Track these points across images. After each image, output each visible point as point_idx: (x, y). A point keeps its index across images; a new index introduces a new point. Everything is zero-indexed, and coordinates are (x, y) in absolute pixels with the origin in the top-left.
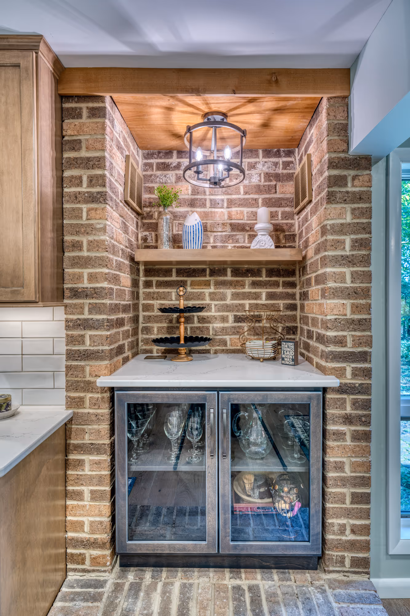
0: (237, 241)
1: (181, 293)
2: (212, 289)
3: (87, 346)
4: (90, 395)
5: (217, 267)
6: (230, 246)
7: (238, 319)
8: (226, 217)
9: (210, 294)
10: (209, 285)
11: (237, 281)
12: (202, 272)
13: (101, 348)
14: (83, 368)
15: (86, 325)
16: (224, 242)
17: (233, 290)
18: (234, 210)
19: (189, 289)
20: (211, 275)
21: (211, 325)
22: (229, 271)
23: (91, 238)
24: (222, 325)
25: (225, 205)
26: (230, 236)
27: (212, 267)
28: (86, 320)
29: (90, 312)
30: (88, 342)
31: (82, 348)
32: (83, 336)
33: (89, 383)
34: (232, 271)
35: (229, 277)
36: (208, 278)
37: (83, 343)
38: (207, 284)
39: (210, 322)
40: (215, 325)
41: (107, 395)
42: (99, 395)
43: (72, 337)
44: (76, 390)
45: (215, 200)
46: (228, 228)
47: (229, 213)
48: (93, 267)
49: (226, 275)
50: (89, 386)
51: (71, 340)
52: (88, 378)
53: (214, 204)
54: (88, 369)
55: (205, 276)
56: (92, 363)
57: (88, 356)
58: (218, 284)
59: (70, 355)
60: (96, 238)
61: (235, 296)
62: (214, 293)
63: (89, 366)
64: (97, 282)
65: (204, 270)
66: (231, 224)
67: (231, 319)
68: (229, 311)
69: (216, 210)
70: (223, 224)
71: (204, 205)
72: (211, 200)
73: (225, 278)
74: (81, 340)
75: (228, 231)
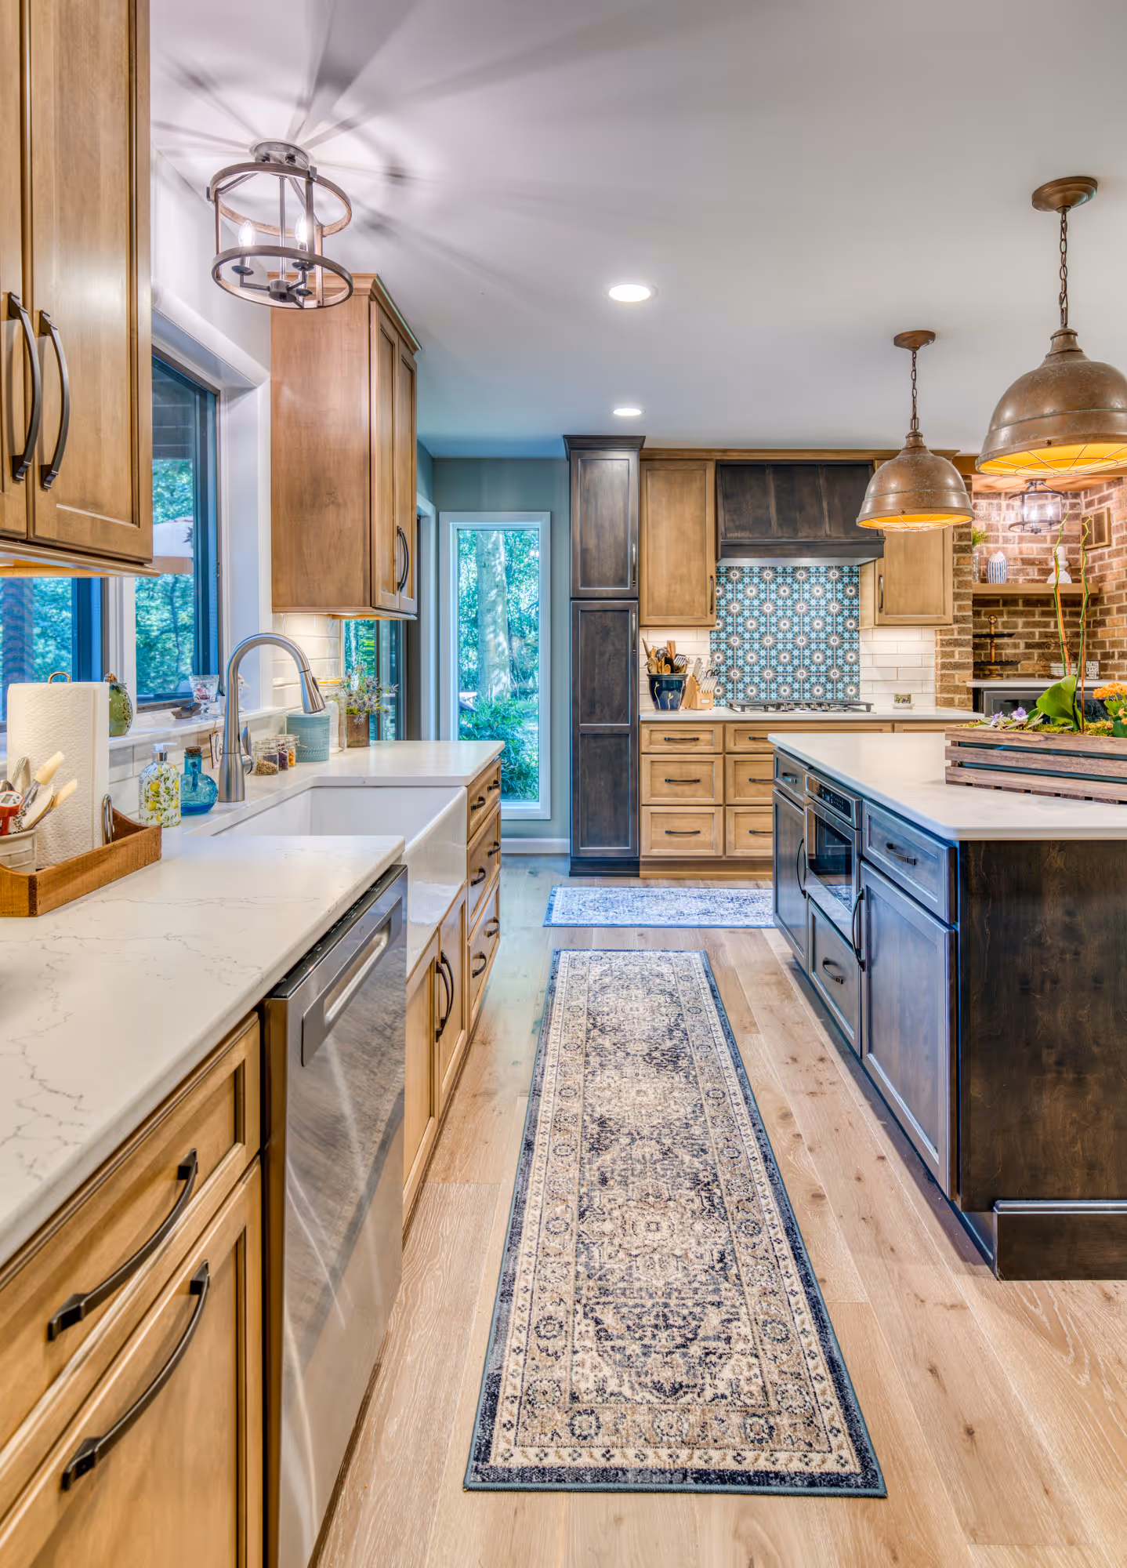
0: (1028, 575)
1: (993, 621)
2: (1005, 618)
3: (957, 658)
4: (959, 696)
5: (1009, 598)
6: (1021, 579)
7: (1028, 646)
8: (1017, 551)
9: (1003, 623)
10: (1002, 615)
11: (1029, 611)
12: (995, 603)
13: (967, 661)
14: (954, 675)
15: (957, 643)
16: (1016, 575)
17: (1025, 619)
18: (1025, 545)
19: (983, 619)
20: (1004, 605)
21: (1003, 652)
22: (1020, 602)
23: (960, 579)
24: (1013, 651)
25: (1017, 542)
26: (1020, 570)
27: (1004, 598)
28: (956, 640)
29: (959, 633)
30: (957, 656)
31: (952, 660)
32: (953, 652)
33: (958, 687)
34: (1024, 602)
35: (1020, 608)
36: (1001, 608)
37: (953, 657)
38: (1001, 614)
39: (1002, 649)
40: (1007, 651)
41: (971, 696)
42: (965, 696)
43: (945, 652)
44: (948, 692)
45: (1007, 537)
46: (1019, 563)
47: (1020, 549)
48: (962, 600)
49: (1017, 605)
50: (957, 689)
51: (945, 655)
52: (957, 683)
53: (1006, 540)
54: (957, 676)
55: (998, 606)
56: (958, 672)
57: (957, 666)
58: (1010, 614)
59: (944, 666)
60: (965, 579)
61: (1027, 624)
62: (1007, 622)
63: (957, 673)
64: (965, 611)
65: (998, 601)
66: (1022, 559)
67: (1022, 645)
68: (1020, 638)
69: (1008, 546)
70: (1015, 559)
71: (997, 541)
72: (1003, 537)
73: (1017, 608)
74: (951, 655)
75: (1019, 565)
